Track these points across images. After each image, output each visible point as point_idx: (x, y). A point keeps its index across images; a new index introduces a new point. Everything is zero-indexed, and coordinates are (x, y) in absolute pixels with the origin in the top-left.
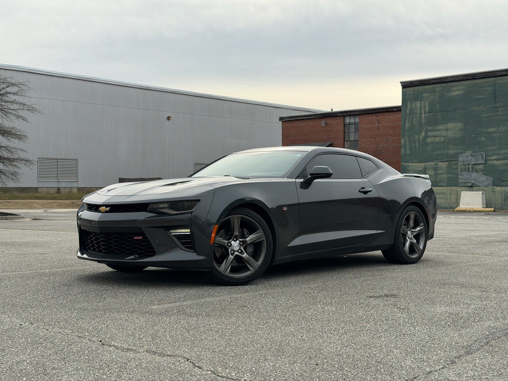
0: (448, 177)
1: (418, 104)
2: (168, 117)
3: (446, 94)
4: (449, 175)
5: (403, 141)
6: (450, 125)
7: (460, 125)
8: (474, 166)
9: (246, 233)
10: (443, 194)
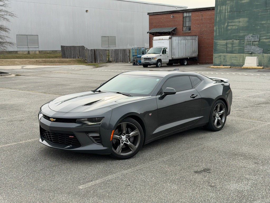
0: (239, 49)
1: (224, 7)
2: (86, 10)
3: (239, 2)
4: (240, 47)
5: (215, 28)
6: (241, 19)
7: (246, 19)
8: (253, 42)
9: (129, 131)
10: (236, 57)
